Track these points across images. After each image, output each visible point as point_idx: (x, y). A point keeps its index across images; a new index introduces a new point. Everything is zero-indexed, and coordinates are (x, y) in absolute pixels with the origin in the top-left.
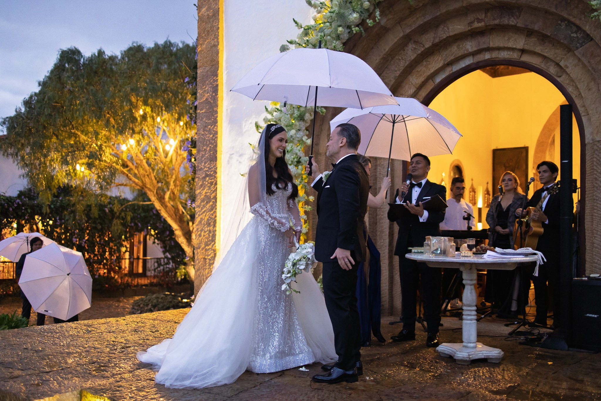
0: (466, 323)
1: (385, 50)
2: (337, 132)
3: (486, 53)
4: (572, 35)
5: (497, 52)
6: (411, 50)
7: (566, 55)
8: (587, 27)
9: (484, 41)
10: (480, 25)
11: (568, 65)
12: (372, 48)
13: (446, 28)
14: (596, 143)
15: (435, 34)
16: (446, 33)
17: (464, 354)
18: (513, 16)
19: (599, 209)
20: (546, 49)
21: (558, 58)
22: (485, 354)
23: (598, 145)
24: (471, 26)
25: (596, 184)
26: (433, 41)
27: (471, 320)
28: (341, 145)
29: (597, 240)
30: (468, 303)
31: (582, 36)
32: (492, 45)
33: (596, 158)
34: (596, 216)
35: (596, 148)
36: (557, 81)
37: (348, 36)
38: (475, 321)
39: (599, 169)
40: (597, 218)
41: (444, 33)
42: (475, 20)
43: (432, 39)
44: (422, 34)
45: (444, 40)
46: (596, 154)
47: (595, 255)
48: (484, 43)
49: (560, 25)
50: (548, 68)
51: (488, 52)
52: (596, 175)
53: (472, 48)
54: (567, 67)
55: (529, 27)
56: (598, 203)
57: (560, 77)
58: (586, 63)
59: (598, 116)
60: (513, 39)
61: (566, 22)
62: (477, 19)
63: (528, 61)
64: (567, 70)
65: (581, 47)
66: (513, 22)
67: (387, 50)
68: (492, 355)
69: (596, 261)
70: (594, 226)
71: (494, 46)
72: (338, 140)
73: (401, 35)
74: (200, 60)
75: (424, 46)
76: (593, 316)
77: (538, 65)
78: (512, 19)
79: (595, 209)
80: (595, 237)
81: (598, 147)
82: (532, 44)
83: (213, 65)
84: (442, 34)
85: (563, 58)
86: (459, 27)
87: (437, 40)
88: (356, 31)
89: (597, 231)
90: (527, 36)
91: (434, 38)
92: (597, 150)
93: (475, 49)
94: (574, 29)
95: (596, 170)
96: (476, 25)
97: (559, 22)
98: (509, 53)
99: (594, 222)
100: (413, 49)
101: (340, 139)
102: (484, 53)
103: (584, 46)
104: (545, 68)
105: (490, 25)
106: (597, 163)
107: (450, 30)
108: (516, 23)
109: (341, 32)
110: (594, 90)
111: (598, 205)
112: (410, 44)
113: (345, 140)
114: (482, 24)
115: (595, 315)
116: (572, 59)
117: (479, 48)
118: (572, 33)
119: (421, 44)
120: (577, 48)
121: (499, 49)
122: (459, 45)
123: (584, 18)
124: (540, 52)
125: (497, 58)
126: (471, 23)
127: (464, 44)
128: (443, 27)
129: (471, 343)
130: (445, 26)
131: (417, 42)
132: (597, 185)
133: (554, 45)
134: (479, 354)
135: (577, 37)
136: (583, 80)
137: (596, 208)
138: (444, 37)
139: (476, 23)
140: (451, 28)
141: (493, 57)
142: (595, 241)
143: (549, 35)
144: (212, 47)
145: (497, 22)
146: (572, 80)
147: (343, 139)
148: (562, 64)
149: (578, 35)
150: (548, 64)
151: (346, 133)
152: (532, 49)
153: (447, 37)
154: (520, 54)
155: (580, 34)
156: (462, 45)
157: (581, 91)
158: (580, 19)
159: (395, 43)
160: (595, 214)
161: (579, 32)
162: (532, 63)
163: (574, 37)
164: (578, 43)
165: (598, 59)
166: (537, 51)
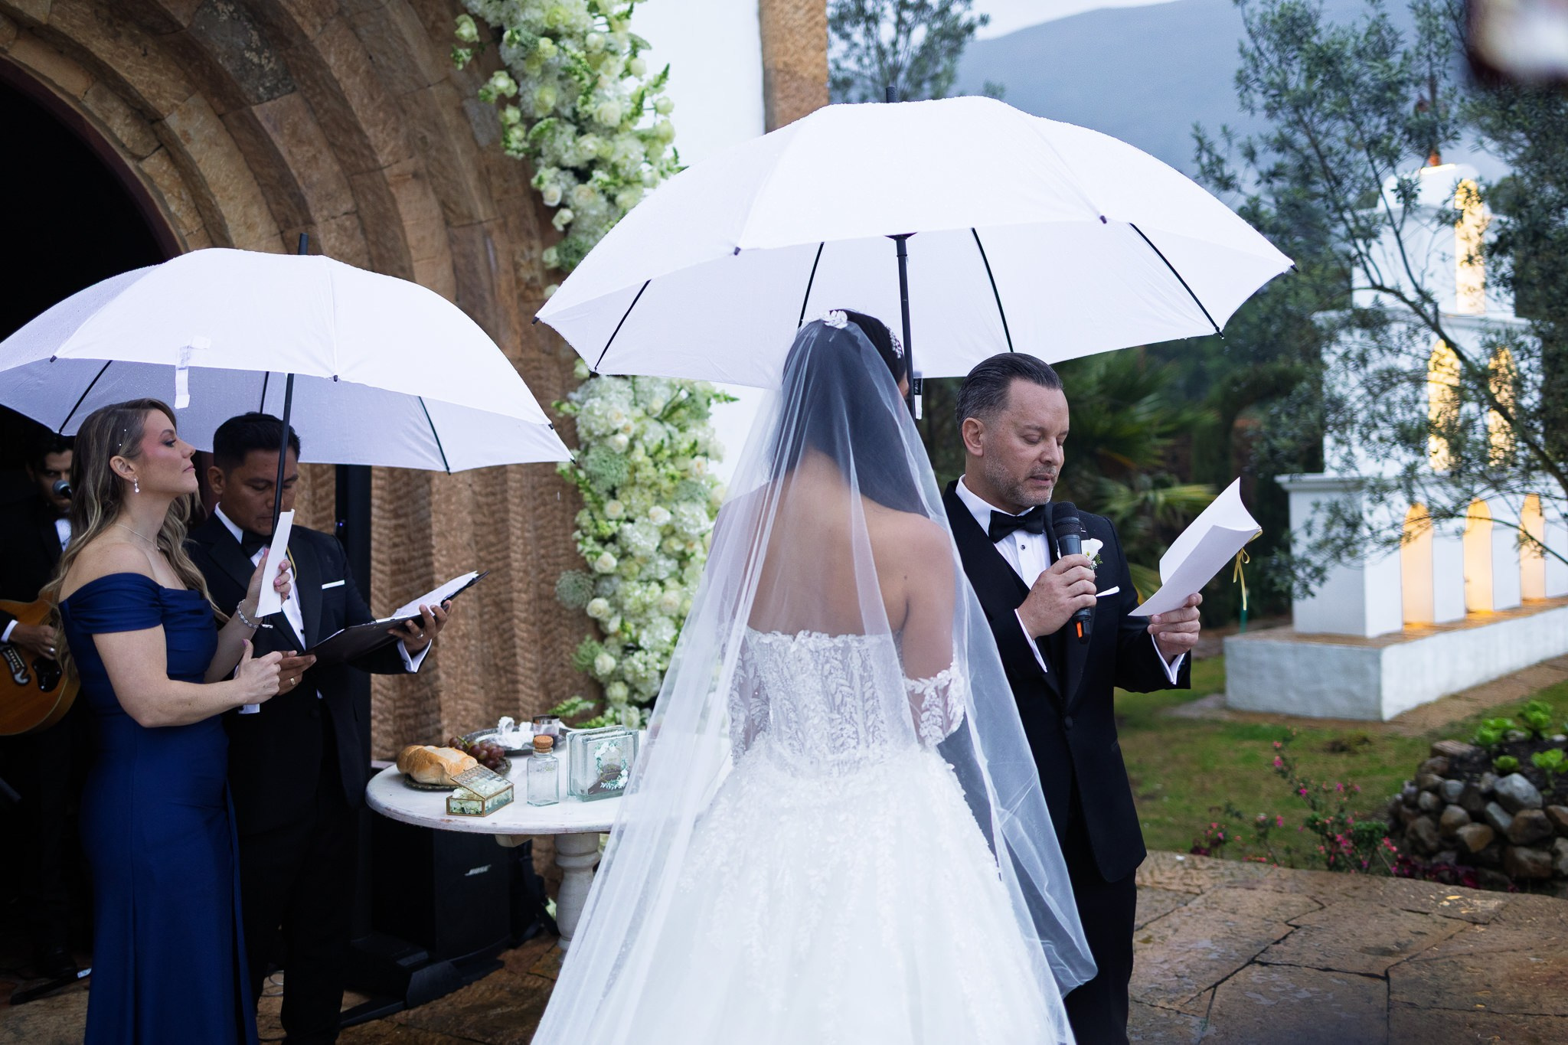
4: (248, 55)
7: (183, 99)
11: (191, 132)
20: (125, 57)
21: (164, 102)
31: (272, 69)
50: (107, 117)
54: (188, 140)
57: (140, 158)
58: (285, 152)
61: (231, 7)
65: (269, 100)
76: (481, 870)
77: (73, 97)
94: (255, 39)
103: (275, 99)
116: (201, 117)
118: (249, 48)
120: (261, 100)
135: (261, 66)
143: (184, 24)
148: (173, 121)
149: (264, 61)
150: (107, 105)
155: (269, 59)
158: (314, 26)
161: (267, 55)
162: (51, 82)
163: (253, 64)
164: (263, 85)
165: (307, 151)
166: (98, 54)
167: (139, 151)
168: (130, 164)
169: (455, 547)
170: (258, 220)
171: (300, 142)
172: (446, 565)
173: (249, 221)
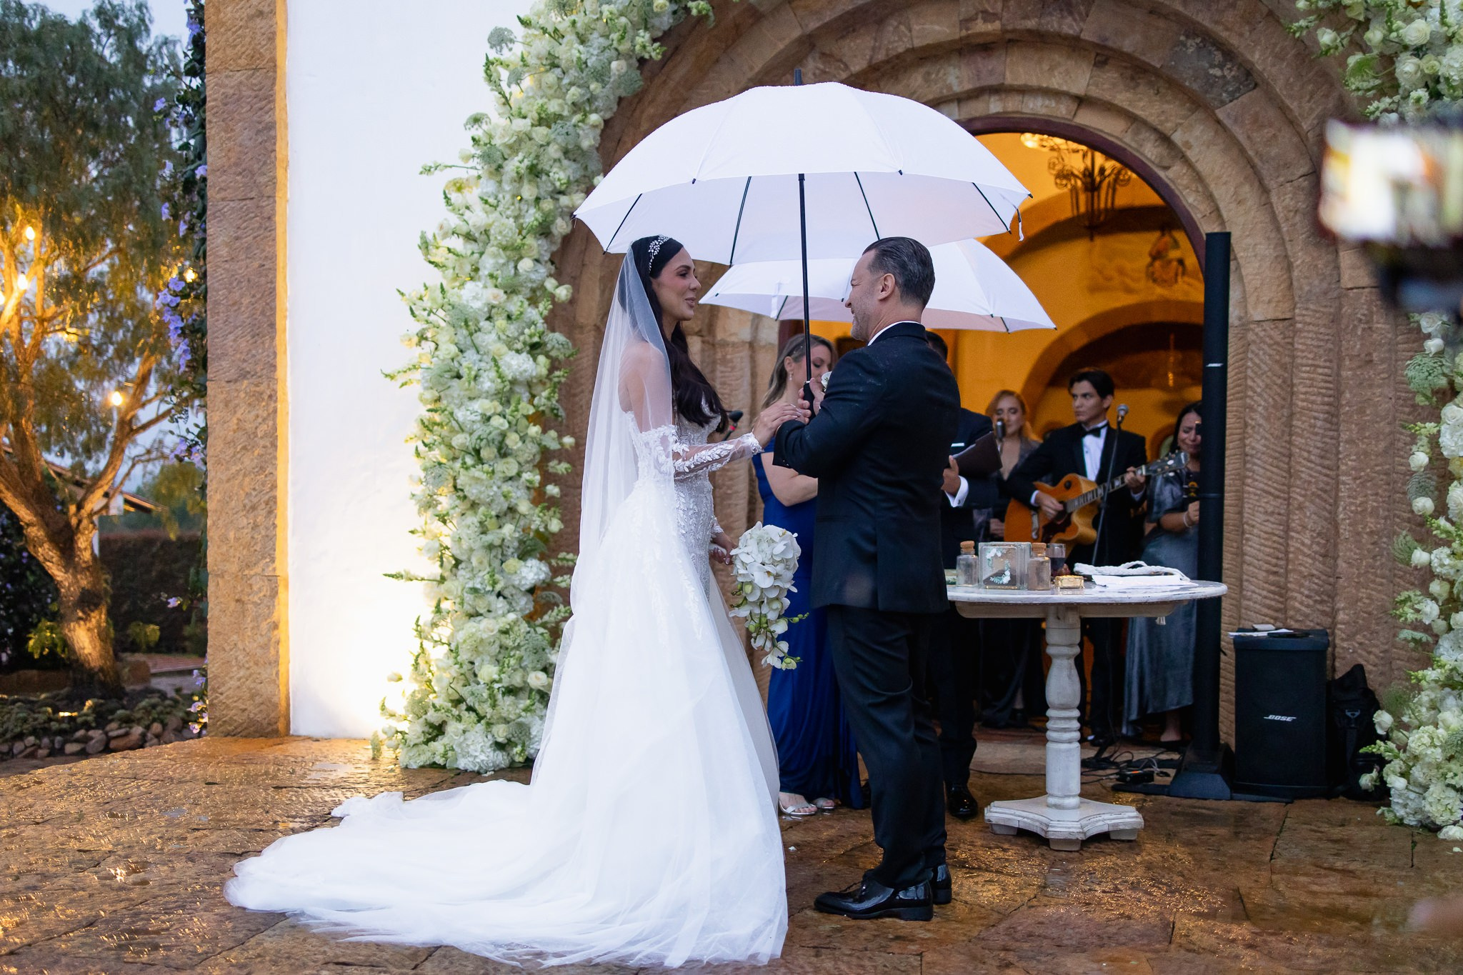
0: (1059, 751)
1: (751, 68)
2: (866, 265)
3: (992, 99)
4: (1211, 71)
5: (1018, 98)
6: (814, 74)
7: (1186, 118)
8: (1257, 56)
9: (990, 67)
10: (989, 27)
11: (1191, 140)
12: (717, 61)
13: (902, 28)
14: (1252, 326)
15: (875, 40)
16: (905, 40)
17: (1070, 824)
18: (1071, 13)
19: (1258, 477)
20: (1140, 100)
21: (1169, 125)
22: (1109, 822)
23: (1257, 330)
24: (967, 29)
25: (1252, 419)
26: (871, 58)
27: (1070, 742)
28: (884, 295)
29: (1251, 547)
30: (1063, 701)
31: (1233, 77)
32: (1009, 80)
33: (1251, 359)
34: (1249, 493)
35: (1254, 337)
36: (1160, 178)
37: (671, 21)
38: (1077, 745)
39: (1258, 386)
40: (1252, 496)
41: (900, 39)
42: (977, 14)
43: (868, 53)
44: (843, 37)
45: (898, 56)
46: (1253, 352)
47: (1247, 581)
48: (991, 72)
49: (1185, 45)
50: (1141, 146)
51: (997, 98)
52: (1251, 398)
53: (961, 83)
54: (1190, 147)
55: (1110, 44)
56: (1255, 464)
57: (1166, 168)
58: (1242, 138)
59: (1257, 265)
60: (1062, 69)
61: (1198, 40)
62: (982, 12)
63: (1093, 125)
64: (1189, 153)
65: (1231, 101)
66: (1070, 27)
67: (757, 70)
68: (1124, 824)
69: (1249, 594)
70: (1246, 515)
71: (1015, 83)
72: (873, 284)
73: (796, 33)
74: (214, 52)
75: (847, 67)
76: (1284, 718)
77: (1117, 138)
78: (1069, 20)
79: (1249, 477)
80: (1248, 540)
81: (1257, 334)
82: (1105, 86)
83: (256, 69)
84: (895, 41)
85: (1181, 124)
86: (937, 28)
87: (881, 56)
88: (699, 12)
89: (1253, 526)
90: (1095, 65)
91: (873, 49)
92: (1254, 342)
93: (968, 86)
94: (1218, 57)
95: (1251, 387)
96: (981, 27)
97: (1182, 38)
98: (1047, 102)
99: (1246, 505)
100: (817, 72)
101: (877, 280)
102: (986, 97)
103: (1237, 98)
104: (1134, 144)
105: (1014, 31)
106: (1256, 373)
107: (914, 33)
108: (1078, 30)
109: (661, 8)
110: (1249, 203)
111: (1255, 468)
112: (810, 60)
113: (891, 282)
114: (993, 27)
115: (1288, 715)
116: (1202, 127)
117: (978, 85)
118: (1213, 66)
119: (840, 61)
120: (1223, 103)
121: (1023, 91)
122: (928, 74)
123: (1250, 32)
124: (1125, 105)
125: (1017, 112)
126: (966, 22)
127: (942, 72)
128: (895, 24)
129: (1069, 796)
130: (900, 23)
131: (831, 55)
132: (1253, 423)
133: (1158, 92)
134: (1097, 821)
135: (1224, 77)
136: (1225, 178)
137: (1250, 474)
138: (901, 50)
139: (980, 21)
140: (916, 27)
141: (1009, 110)
142: (1249, 549)
143: (1158, 66)
144: (251, 18)
145: (1031, 24)
146: (1199, 178)
147: (885, 279)
148: (1177, 138)
149: (1226, 72)
150: (1141, 137)
151: (890, 262)
152: (1107, 97)
153: (908, 51)
154: (1073, 106)
155: (1231, 70)
156: (937, 75)
157: (1221, 205)
158: (1241, 35)
159: (780, 53)
160: (1247, 488)
161: (1228, 66)
162: (1101, 131)
163: (1216, 77)
164: (1226, 91)
165: (1268, 133)
166: (1120, 104)
167: (1165, 164)
168: (1162, 174)
169: (1366, 453)
170: (1248, 195)
171: (1262, 126)
172: (1354, 468)
173: (1240, 198)
